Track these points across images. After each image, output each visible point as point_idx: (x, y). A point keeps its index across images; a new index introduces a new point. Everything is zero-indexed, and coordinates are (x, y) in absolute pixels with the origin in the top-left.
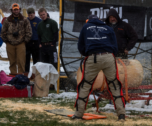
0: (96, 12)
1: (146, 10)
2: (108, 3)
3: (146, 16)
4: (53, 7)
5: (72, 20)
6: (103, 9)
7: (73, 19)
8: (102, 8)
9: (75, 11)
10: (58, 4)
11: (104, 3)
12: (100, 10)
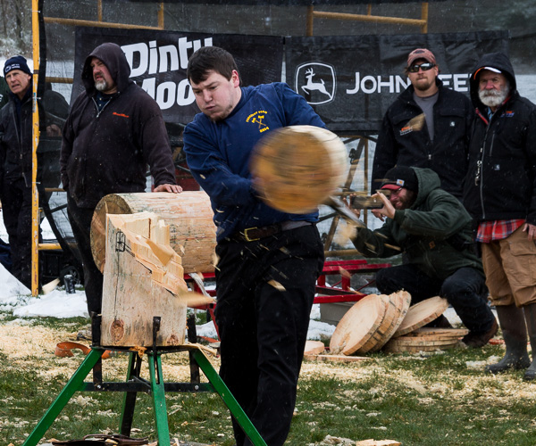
0: (137, 55)
1: (284, 43)
2: (171, 29)
3: (284, 64)
4: (7, 45)
5: (68, 81)
6: (159, 45)
7: (71, 76)
8: (153, 44)
9: (76, 55)
10: (20, 36)
11: (159, 28)
12: (149, 48)
